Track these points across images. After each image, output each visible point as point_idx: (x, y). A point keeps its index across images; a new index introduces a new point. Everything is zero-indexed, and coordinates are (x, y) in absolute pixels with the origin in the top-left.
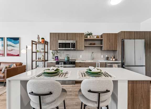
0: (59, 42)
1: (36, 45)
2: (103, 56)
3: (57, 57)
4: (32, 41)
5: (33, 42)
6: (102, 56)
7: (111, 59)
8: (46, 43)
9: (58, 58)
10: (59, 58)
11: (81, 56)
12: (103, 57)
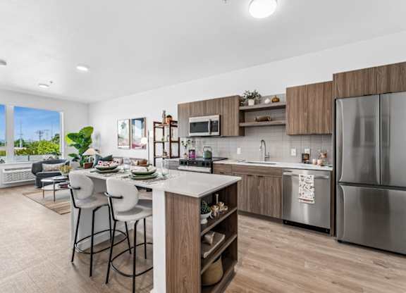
0: (190, 121)
1: (163, 128)
2: (295, 150)
3: (194, 151)
4: (155, 123)
5: (157, 125)
6: (294, 152)
7: (314, 161)
8: (173, 124)
9: (194, 154)
10: (196, 153)
11: (239, 151)
12: (297, 154)
